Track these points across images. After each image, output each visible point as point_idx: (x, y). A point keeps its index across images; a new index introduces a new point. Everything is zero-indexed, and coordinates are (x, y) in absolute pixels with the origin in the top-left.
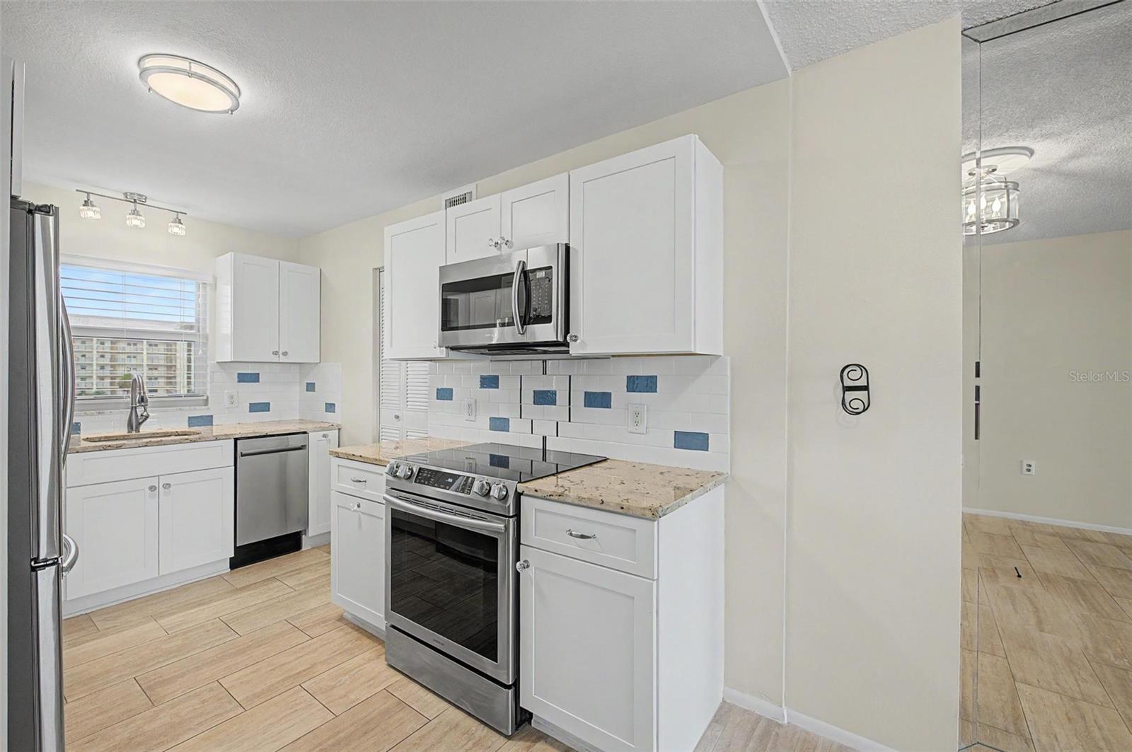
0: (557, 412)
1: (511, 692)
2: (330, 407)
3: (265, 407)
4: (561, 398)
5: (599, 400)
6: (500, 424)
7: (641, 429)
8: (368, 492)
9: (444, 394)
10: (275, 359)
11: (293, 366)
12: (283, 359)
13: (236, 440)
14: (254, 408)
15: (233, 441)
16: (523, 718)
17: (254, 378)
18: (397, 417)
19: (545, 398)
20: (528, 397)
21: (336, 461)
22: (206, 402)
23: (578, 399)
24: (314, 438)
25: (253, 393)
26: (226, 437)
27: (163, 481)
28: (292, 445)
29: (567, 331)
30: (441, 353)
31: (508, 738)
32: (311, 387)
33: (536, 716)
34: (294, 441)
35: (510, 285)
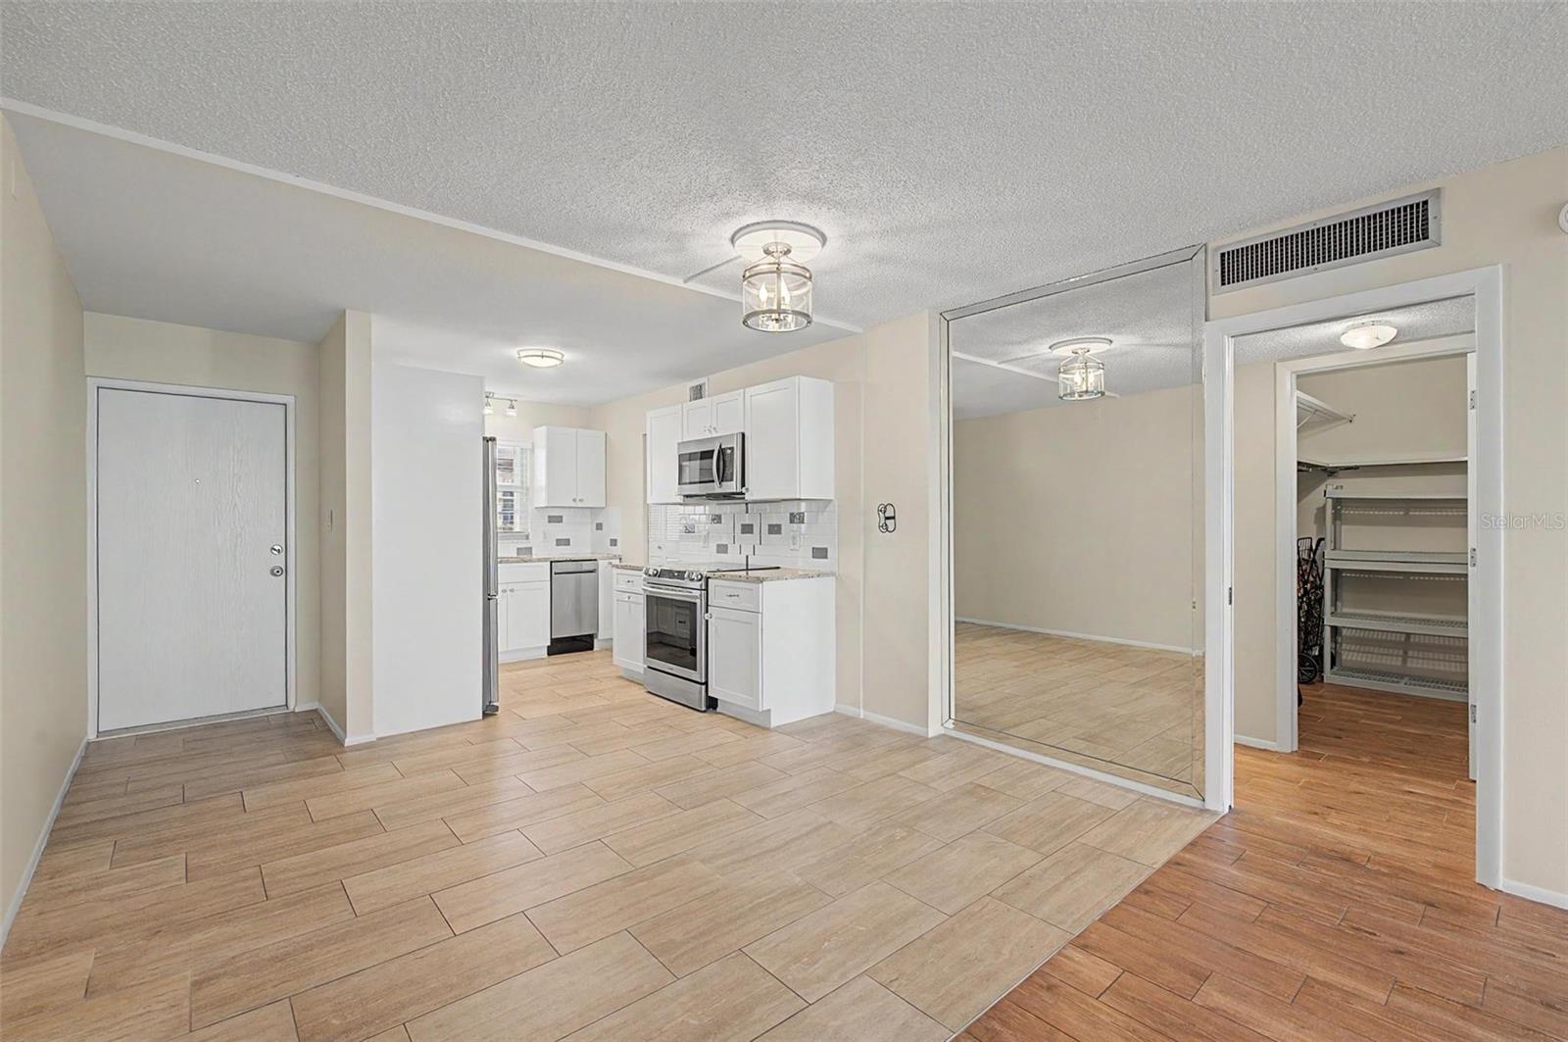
0: (754, 538)
1: (704, 687)
2: (614, 542)
3: (567, 542)
4: (756, 529)
5: (775, 529)
6: (722, 549)
7: (797, 547)
8: (633, 589)
9: (689, 530)
10: (574, 505)
11: (585, 510)
12: (580, 505)
13: (551, 562)
14: (559, 542)
15: (549, 563)
16: (712, 704)
17: (558, 519)
18: (659, 548)
19: (747, 529)
20: (738, 529)
21: (615, 571)
22: (527, 537)
23: (765, 529)
24: (602, 564)
25: (559, 531)
26: (545, 560)
27: (510, 587)
28: (585, 568)
29: (743, 485)
30: (680, 499)
31: (704, 712)
32: (599, 527)
33: (722, 701)
34: (586, 566)
35: (712, 457)
